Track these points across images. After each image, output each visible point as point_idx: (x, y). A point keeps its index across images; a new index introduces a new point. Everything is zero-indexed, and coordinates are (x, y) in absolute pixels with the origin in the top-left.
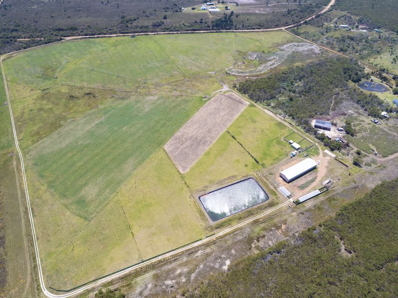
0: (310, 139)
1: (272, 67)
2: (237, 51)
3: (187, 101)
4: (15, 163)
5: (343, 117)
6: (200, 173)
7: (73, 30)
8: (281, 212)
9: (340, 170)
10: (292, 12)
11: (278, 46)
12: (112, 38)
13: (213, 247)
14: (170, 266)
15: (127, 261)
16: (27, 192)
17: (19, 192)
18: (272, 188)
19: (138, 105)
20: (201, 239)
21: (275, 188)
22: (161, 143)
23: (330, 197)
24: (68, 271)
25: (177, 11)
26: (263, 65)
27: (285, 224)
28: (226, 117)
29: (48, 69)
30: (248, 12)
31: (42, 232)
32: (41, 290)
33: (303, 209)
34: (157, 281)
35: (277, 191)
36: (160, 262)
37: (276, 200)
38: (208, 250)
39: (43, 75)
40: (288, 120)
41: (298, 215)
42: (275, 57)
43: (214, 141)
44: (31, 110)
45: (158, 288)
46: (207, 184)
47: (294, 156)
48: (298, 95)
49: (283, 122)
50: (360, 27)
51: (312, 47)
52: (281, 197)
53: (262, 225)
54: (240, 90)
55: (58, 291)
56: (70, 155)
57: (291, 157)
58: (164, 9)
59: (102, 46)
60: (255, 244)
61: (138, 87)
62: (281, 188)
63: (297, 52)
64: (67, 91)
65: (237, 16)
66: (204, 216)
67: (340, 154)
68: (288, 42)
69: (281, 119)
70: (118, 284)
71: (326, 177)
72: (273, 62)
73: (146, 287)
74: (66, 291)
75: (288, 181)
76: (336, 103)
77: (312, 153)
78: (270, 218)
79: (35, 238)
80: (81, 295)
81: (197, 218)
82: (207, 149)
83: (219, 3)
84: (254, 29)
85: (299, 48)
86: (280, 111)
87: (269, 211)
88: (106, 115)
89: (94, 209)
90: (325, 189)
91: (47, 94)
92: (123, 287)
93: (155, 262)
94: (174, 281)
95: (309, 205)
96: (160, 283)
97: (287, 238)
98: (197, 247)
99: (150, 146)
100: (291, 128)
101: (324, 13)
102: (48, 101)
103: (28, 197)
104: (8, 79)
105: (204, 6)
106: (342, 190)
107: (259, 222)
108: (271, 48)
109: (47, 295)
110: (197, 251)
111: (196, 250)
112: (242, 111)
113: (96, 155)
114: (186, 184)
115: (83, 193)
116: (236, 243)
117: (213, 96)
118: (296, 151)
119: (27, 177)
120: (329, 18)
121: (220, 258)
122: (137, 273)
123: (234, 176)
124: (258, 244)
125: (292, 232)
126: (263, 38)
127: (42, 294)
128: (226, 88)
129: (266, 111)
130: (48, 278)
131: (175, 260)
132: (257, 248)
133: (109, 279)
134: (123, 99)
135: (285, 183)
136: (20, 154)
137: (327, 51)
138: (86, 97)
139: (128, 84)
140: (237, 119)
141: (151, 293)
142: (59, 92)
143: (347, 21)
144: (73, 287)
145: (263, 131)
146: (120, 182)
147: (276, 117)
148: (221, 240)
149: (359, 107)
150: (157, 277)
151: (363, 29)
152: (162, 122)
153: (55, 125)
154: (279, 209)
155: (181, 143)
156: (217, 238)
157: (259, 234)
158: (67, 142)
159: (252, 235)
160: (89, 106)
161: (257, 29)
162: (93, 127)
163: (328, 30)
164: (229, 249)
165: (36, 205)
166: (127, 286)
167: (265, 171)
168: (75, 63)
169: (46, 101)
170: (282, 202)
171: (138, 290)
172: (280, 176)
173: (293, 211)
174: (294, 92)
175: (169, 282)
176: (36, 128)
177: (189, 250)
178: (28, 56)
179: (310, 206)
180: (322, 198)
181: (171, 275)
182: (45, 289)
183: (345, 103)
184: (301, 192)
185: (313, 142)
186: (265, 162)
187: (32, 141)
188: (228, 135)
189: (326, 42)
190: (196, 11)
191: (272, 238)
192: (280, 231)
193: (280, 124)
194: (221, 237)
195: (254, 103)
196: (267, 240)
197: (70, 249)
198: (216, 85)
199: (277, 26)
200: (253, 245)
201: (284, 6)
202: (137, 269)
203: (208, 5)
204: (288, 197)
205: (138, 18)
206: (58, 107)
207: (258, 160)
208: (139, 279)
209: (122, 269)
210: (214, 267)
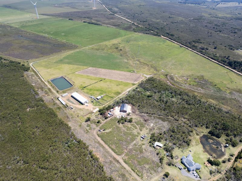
9: (82, 113)
20: (44, 79)
27: (48, 95)
47: (91, 98)
49: (121, 94)
67: (96, 114)
71: (76, 108)
77: (95, 104)
87: (55, 92)
89: (59, 63)
90: (66, 106)
100: (117, 97)
114: (70, 74)
115: (66, 60)
117: (137, 73)
118: (95, 98)
129: (130, 89)
147: (125, 92)
167: (79, 90)
185: (105, 104)
186: (85, 90)
192: (44, 94)
193: (118, 93)
204: (62, 96)
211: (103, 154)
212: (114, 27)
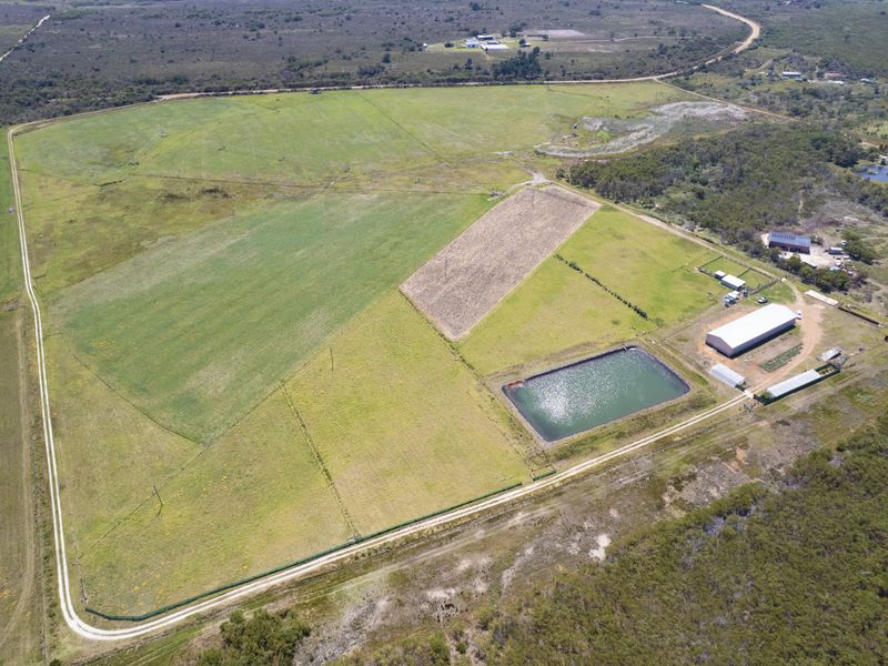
0: (766, 269)
1: (643, 142)
2: (556, 115)
3: (450, 203)
4: (19, 323)
5: (833, 229)
6: (500, 337)
7: (179, 83)
8: (728, 420)
9: (857, 331)
10: (669, 52)
11: (649, 107)
12: (268, 96)
13: (555, 503)
14: (437, 553)
15: (312, 540)
16: (44, 384)
17: (23, 383)
18: (692, 368)
19: (332, 210)
20: (520, 485)
21: (700, 368)
22: (393, 281)
23: (849, 387)
24: (142, 567)
25: (412, 50)
26: (621, 139)
27: (745, 447)
28: (549, 229)
29: (117, 148)
30: (570, 50)
31: (76, 471)
32: (61, 617)
33: (782, 415)
34: (402, 591)
35: (708, 375)
36: (409, 540)
37: (708, 393)
38: (543, 511)
39: (105, 159)
40: (702, 234)
41: (773, 426)
42: (645, 125)
43: (527, 275)
44: (71, 221)
45: (408, 611)
46: (522, 361)
47: (733, 302)
48: (713, 188)
49: (690, 239)
50: (826, 75)
51: (727, 109)
52: (720, 388)
53: (683, 451)
54: (574, 181)
55: (110, 618)
56: (161, 305)
57: (727, 306)
58: (384, 45)
59: (244, 109)
60: (671, 497)
61: (330, 179)
62: (714, 368)
63: (694, 118)
64: (161, 186)
65: (548, 56)
66: (521, 428)
67: (849, 298)
68: (669, 101)
69: (683, 232)
70: (288, 599)
71: (826, 345)
72: (642, 133)
73: (372, 608)
74: (134, 619)
75: (730, 353)
76: (810, 205)
77: (776, 297)
78: (700, 434)
79: (54, 488)
80: (179, 628)
81: (504, 435)
82: (510, 290)
83: (504, 36)
84: (589, 78)
85: (696, 110)
86: (678, 217)
87: (695, 419)
88: (254, 230)
89: (222, 417)
90: (831, 370)
91: (112, 192)
92: (304, 606)
93: (394, 542)
94: (453, 591)
95: (797, 404)
96: (411, 596)
97: (757, 480)
98: (512, 503)
99: (366, 285)
100: (711, 248)
101: (741, 52)
102: (114, 205)
103: (45, 394)
104: (22, 167)
105: (471, 41)
106: (877, 371)
107: (673, 442)
108: (634, 110)
109: (76, 630)
110: (511, 514)
111: (509, 510)
112: (585, 219)
113: (230, 305)
114: (463, 360)
115: (192, 383)
116: (617, 493)
117: (513, 193)
118: (736, 293)
119: (47, 351)
120: (753, 62)
121: (581, 529)
122: (343, 572)
123: (587, 344)
124: (678, 495)
125: (768, 467)
126: (611, 95)
127: (61, 626)
128: (539, 179)
129: (646, 218)
130: (83, 585)
131: (451, 536)
132: (679, 504)
133: (261, 586)
134: (294, 199)
135: (724, 358)
136: (35, 305)
137: (762, 115)
138: (206, 197)
139: (305, 172)
140: (577, 234)
141: (387, 622)
142: (142, 188)
143: (794, 65)
144: (154, 608)
145: (644, 254)
146: (290, 360)
147: (670, 229)
148: (575, 488)
149: (868, 209)
150: (401, 581)
151: (834, 79)
152: (392, 240)
153: (127, 249)
154: (720, 415)
155: (443, 279)
156: (565, 483)
157: (677, 470)
158: (156, 279)
159: (659, 475)
160: (213, 213)
161: (595, 78)
162: (222, 252)
163: (755, 81)
164: (599, 508)
165: (64, 411)
166: (314, 605)
167: (665, 333)
168: (181, 138)
169: (109, 204)
170: (725, 399)
171: (348, 616)
172: (708, 344)
173: (760, 419)
174: (705, 184)
175: (438, 594)
176: (79, 255)
177: (489, 510)
178: (73, 127)
179: (801, 406)
180: (827, 389)
181: (444, 574)
182: (73, 613)
183: (830, 204)
184: (770, 377)
185: (773, 276)
186: (662, 315)
187: (68, 280)
188: (557, 261)
189: (756, 100)
190: (454, 50)
191: (716, 479)
192: (734, 464)
193: (683, 242)
194: (574, 480)
195: (611, 204)
196: (703, 485)
197: (152, 513)
198: (515, 174)
199: (640, 74)
200: (667, 499)
201: (649, 42)
202: (345, 558)
203: (480, 39)
204: (737, 386)
205: (326, 62)
206: (138, 215)
207: (644, 310)
208: (349, 587)
209: (299, 559)
210: (565, 552)
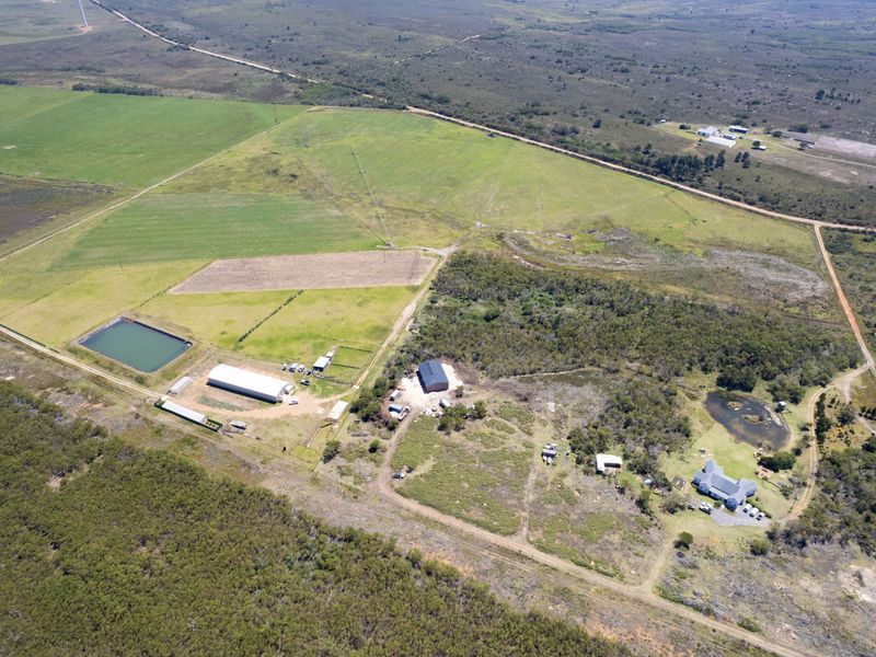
0: (369, 375)
1: (607, 267)
2: (603, 217)
8: (131, 395)
20: (45, 346)
22: (224, 256)
23: (197, 438)
26: (595, 257)
27: (106, 406)
37: (152, 381)
40: (405, 335)
43: (265, 290)
47: (292, 370)
49: (394, 333)
53: (92, 386)
57: (284, 370)
62: (189, 379)
63: (735, 274)
69: (403, 327)
78: (112, 388)
83: (767, 132)
89: (69, 266)
90: (215, 427)
100: (385, 346)
107: (99, 380)
114: (147, 301)
128: (444, 251)
129: (411, 306)
135: (206, 381)
136: (136, 196)
149: (593, 415)
157: (74, 388)
159: (69, 383)
183: (582, 390)
193: (380, 331)
195: (425, 288)
196: (64, 398)
203: (730, 130)
204: (170, 391)
207: (247, 339)
211: (456, 551)
212: (215, 95)
